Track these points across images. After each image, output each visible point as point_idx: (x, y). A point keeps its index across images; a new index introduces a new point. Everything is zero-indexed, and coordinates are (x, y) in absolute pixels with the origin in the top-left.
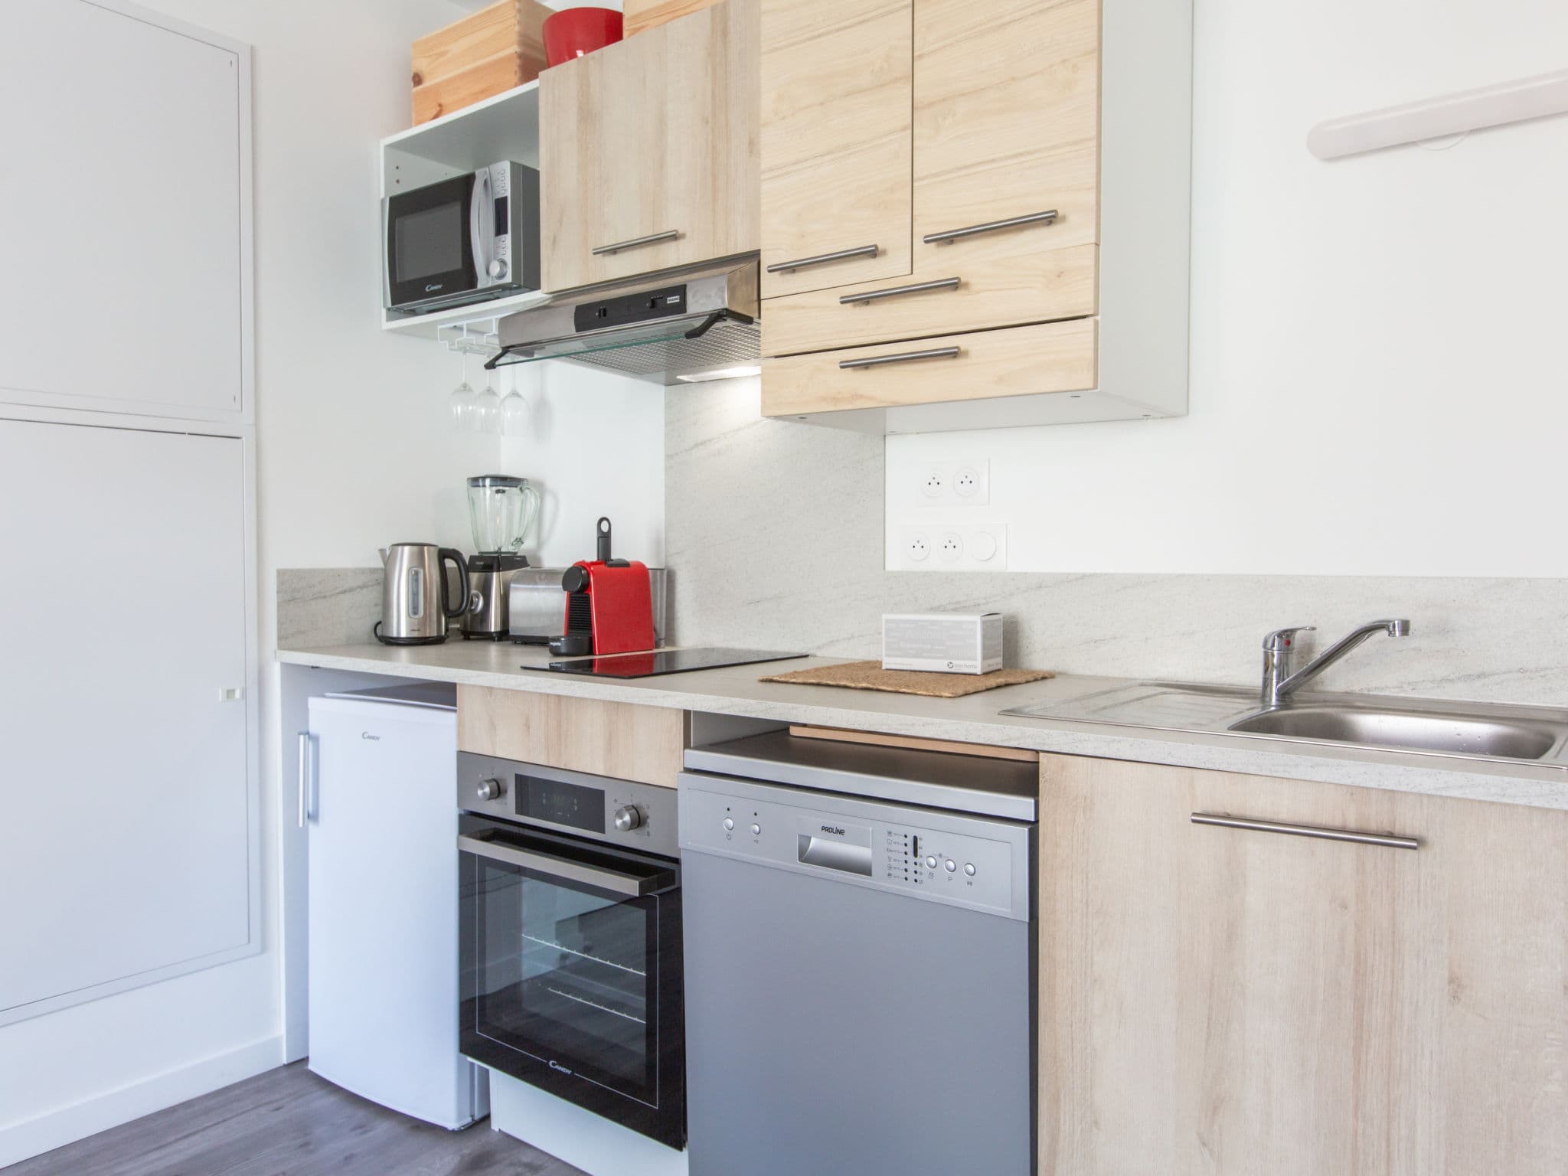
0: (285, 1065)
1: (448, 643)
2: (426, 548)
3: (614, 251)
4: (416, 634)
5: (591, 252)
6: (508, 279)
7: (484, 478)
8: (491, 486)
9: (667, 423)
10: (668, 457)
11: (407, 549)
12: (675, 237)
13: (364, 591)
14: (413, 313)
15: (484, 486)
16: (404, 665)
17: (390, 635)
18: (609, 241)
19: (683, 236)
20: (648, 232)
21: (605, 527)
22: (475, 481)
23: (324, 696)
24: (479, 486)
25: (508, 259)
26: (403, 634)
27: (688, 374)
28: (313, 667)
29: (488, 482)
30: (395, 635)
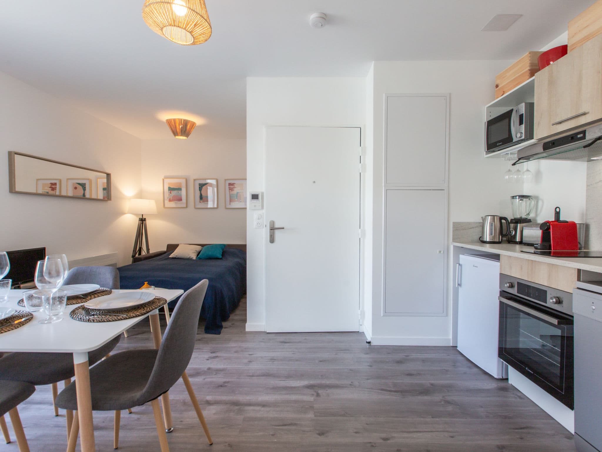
0: (451, 346)
1: (502, 244)
2: (495, 217)
3: (560, 123)
4: (491, 240)
5: (551, 125)
6: (523, 137)
7: (516, 196)
8: (518, 198)
9: (587, 175)
10: (588, 186)
11: (489, 217)
12: (584, 114)
13: (477, 228)
14: (494, 151)
15: (516, 198)
16: (488, 249)
17: (484, 240)
18: (558, 120)
19: (588, 113)
20: (574, 114)
21: (558, 210)
22: (513, 197)
23: (464, 255)
24: (514, 199)
25: (523, 131)
26: (488, 240)
27: (596, 157)
28: (461, 247)
29: (517, 197)
30: (485, 240)
